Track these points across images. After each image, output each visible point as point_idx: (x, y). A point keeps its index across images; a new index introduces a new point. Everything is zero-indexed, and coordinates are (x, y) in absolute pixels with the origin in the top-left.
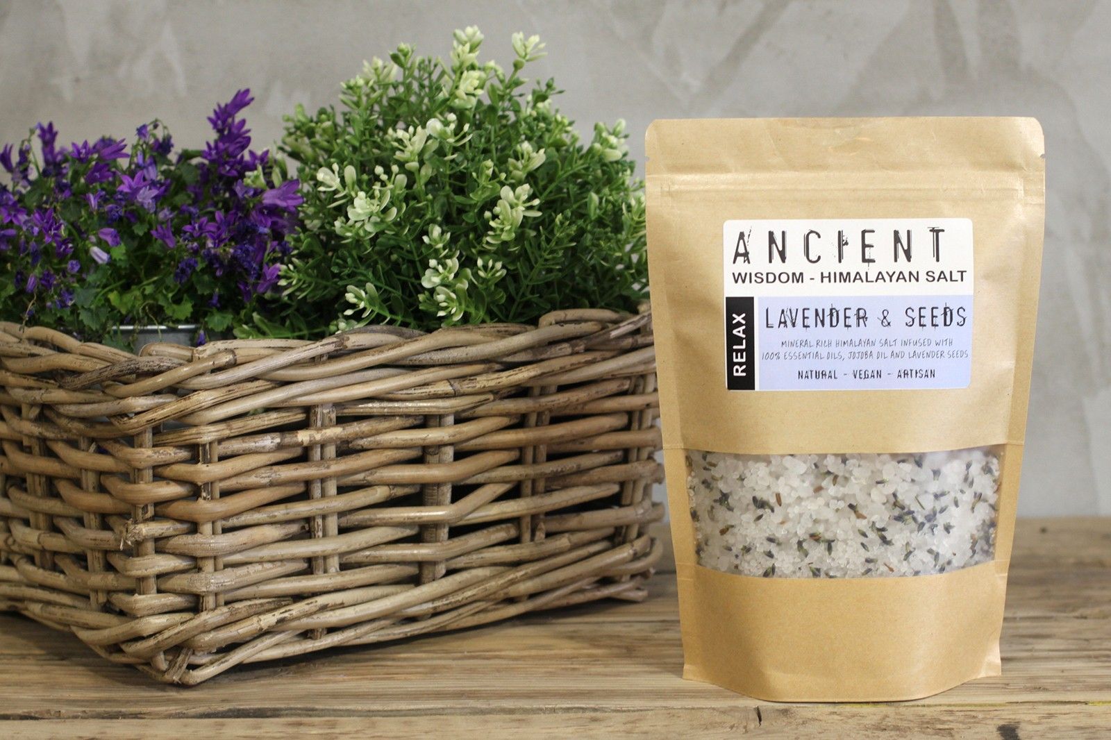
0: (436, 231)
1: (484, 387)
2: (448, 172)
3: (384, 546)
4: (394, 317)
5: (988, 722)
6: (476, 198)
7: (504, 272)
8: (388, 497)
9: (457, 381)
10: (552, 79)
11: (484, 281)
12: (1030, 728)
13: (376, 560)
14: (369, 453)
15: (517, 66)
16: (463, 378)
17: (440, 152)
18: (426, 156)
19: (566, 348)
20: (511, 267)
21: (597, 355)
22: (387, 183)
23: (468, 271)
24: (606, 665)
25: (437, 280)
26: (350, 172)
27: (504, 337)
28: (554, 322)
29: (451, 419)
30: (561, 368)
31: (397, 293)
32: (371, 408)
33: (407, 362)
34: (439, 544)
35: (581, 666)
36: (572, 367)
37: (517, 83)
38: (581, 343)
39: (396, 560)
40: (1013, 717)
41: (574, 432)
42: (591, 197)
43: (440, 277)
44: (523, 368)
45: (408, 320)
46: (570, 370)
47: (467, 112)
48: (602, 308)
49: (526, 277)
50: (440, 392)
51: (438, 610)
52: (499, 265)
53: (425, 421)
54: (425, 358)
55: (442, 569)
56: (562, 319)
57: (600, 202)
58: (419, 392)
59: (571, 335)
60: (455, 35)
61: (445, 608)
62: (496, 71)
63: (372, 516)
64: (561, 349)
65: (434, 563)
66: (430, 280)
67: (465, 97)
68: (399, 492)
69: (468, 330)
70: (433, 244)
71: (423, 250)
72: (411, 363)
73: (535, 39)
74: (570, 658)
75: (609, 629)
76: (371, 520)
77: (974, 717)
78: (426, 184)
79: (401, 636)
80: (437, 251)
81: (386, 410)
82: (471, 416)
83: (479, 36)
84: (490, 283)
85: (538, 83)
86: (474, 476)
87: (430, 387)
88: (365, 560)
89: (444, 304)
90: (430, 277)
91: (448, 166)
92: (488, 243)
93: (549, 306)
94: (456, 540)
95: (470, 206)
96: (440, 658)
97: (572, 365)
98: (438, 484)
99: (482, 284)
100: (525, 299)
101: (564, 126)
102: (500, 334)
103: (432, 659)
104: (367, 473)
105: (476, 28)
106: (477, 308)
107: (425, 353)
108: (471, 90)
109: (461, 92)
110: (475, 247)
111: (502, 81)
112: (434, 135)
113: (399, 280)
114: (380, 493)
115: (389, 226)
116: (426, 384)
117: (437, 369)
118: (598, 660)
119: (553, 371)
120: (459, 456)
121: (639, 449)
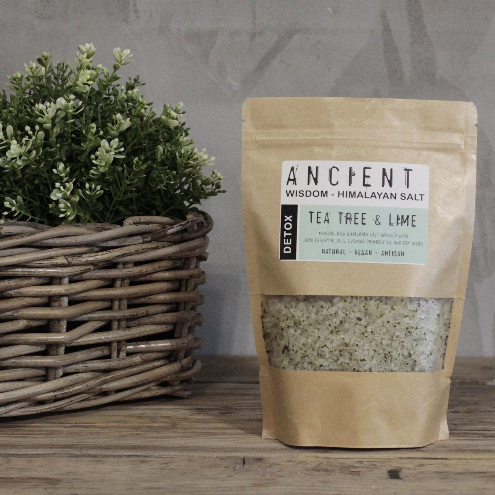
0: (61, 166)
1: (87, 261)
2: (70, 131)
3: (24, 357)
4: (34, 217)
5: (383, 468)
6: (86, 146)
7: (102, 192)
8: (26, 327)
9: (70, 257)
10: (138, 76)
11: (90, 197)
12: (408, 472)
13: (19, 365)
14: (15, 299)
15: (116, 68)
16: (74, 255)
17: (65, 118)
18: (57, 120)
19: (139, 239)
20: (107, 189)
21: (159, 244)
22: (32, 136)
23: (80, 191)
24: (158, 432)
25: (60, 195)
26: (10, 129)
27: (100, 231)
28: (132, 223)
29: (66, 280)
30: (136, 251)
31: (37, 203)
32: (16, 272)
33: (39, 244)
34: (58, 356)
35: (143, 433)
36: (143, 251)
37: (116, 78)
38: (149, 236)
39: (31, 365)
40: (399, 465)
41: (144, 291)
42: (158, 148)
43: (62, 194)
44: (112, 251)
45: (43, 220)
46: (142, 253)
47: (84, 95)
48: (164, 216)
49: (115, 195)
50: (59, 263)
51: (57, 397)
52: (99, 187)
53: (51, 281)
54: (51, 242)
55: (60, 372)
56: (138, 222)
57: (164, 152)
58: (46, 262)
59: (142, 231)
60: (79, 48)
61: (62, 396)
62: (103, 70)
63: (17, 338)
64: (136, 240)
65: (56, 368)
66: (55, 195)
67: (82, 85)
68: (34, 324)
69: (79, 226)
70: (59, 173)
71: (53, 177)
72: (41, 245)
73: (127, 52)
74: (136, 428)
75: (164, 413)
76: (16, 340)
77: (375, 465)
78: (57, 138)
79: (34, 412)
80: (62, 178)
81: (26, 273)
82: (80, 279)
83: (93, 49)
84: (93, 198)
85: (130, 79)
86: (81, 315)
87: (53, 260)
88: (12, 365)
89: (63, 210)
90: (56, 193)
91: (69, 127)
92: (93, 174)
93: (130, 213)
94: (69, 354)
95: (83, 151)
96: (57, 427)
97: (143, 249)
98: (59, 320)
99: (88, 199)
100: (115, 208)
101: (144, 105)
102: (98, 229)
103: (53, 427)
104: (14, 311)
105: (92, 44)
106: (85, 214)
107: (50, 238)
108: (85, 81)
109: (79, 83)
110: (85, 177)
111: (106, 77)
112: (62, 108)
113: (39, 195)
114: (21, 324)
115: (32, 162)
116: (51, 258)
117: (58, 249)
118: (154, 430)
119: (131, 253)
120: (72, 303)
121: (185, 303)
